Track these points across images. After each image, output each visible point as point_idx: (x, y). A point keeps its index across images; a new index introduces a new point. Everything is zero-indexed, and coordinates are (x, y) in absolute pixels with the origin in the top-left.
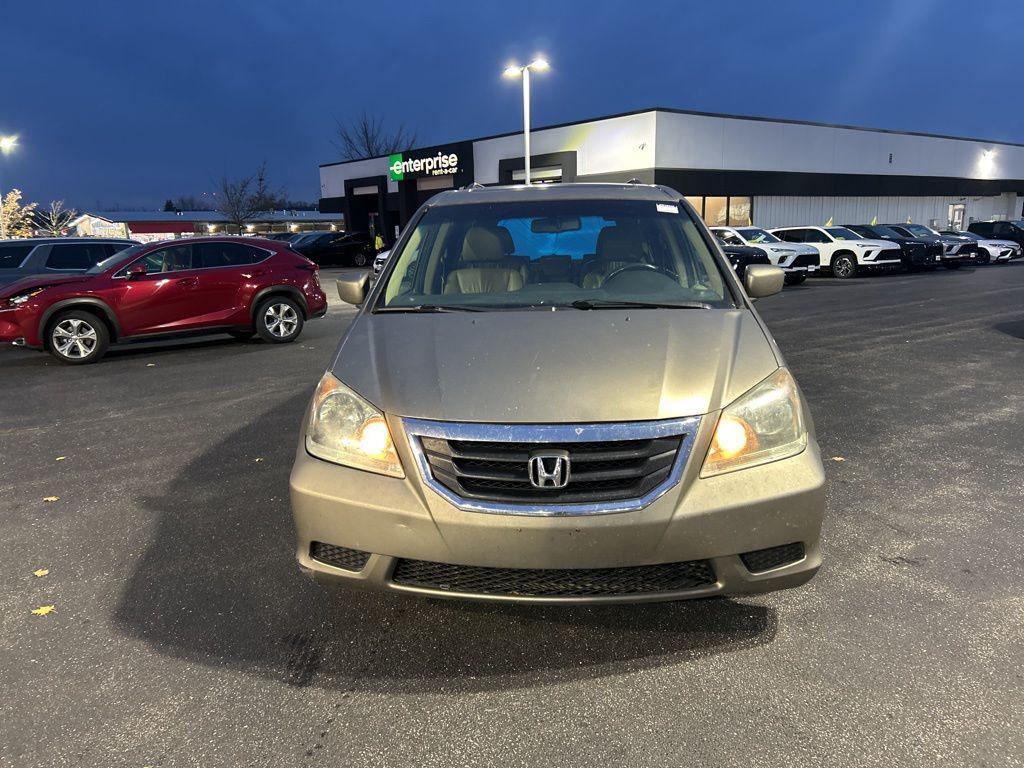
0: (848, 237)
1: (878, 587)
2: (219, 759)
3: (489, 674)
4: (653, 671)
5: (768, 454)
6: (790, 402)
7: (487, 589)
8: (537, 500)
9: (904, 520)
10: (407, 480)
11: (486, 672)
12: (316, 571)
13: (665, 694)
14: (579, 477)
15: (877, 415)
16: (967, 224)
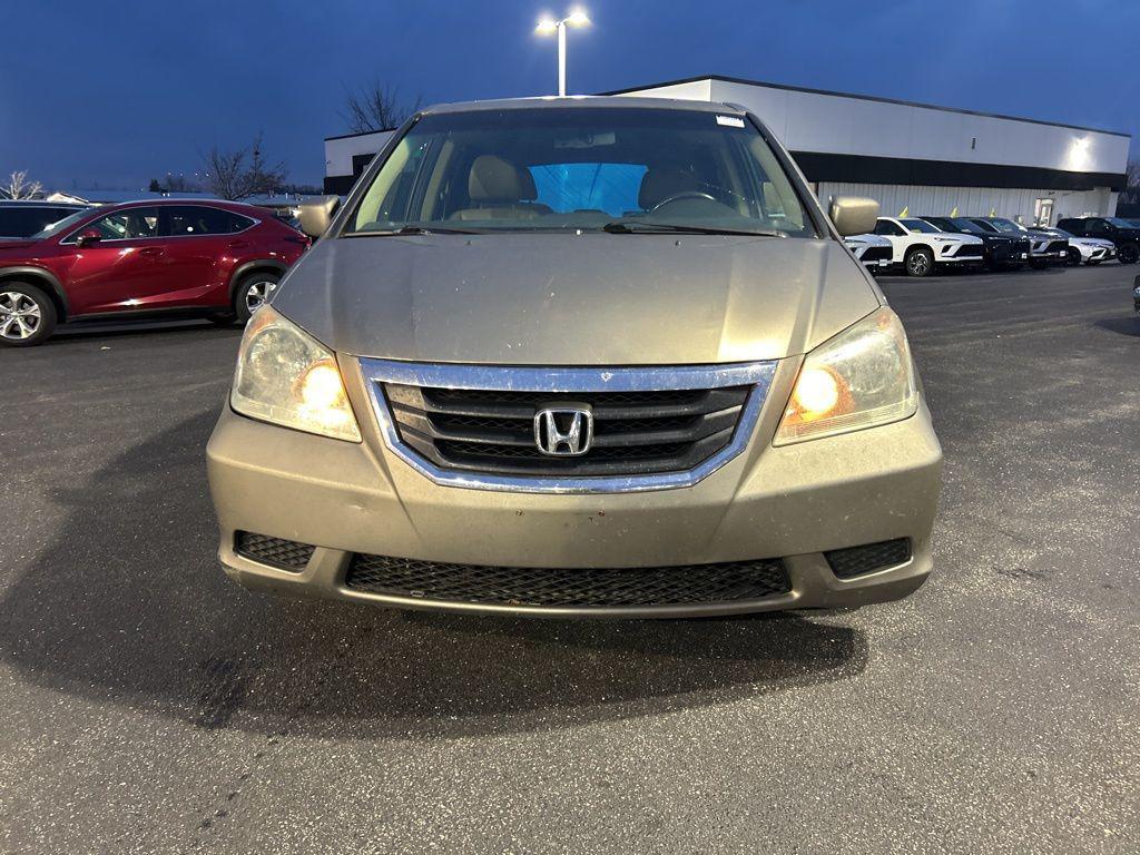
0: (925, 230)
1: (994, 605)
2: (73, 830)
3: (477, 713)
4: (703, 711)
5: (866, 417)
6: (896, 348)
7: (476, 597)
8: (545, 471)
9: (1020, 526)
10: (364, 445)
11: (473, 709)
12: (243, 572)
13: (718, 742)
14: (605, 441)
15: (971, 411)
16: (1055, 222)
